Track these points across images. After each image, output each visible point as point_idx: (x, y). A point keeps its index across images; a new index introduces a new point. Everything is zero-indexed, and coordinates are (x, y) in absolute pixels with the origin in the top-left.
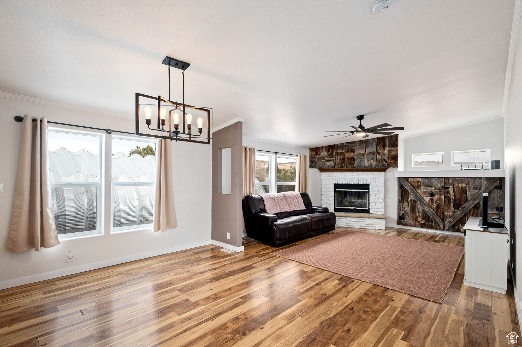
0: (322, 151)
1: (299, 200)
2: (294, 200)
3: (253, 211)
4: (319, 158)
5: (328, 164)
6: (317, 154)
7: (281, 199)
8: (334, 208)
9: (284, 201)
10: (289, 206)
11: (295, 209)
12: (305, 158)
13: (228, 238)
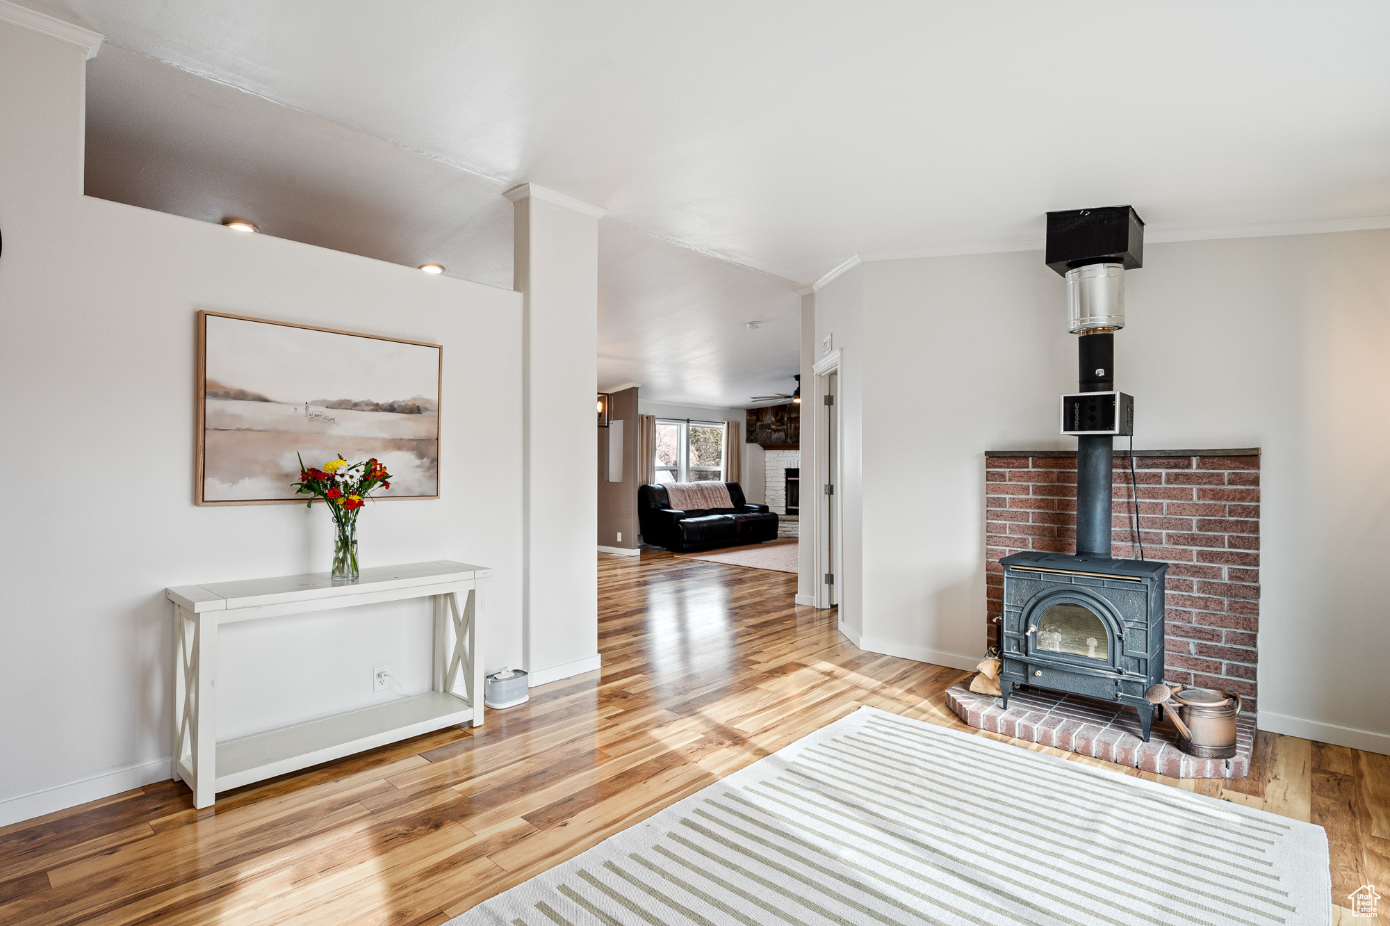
0: (766, 414)
1: (722, 494)
2: (714, 492)
3: (653, 507)
4: (761, 426)
5: (775, 436)
6: (758, 420)
7: (695, 492)
8: (785, 509)
9: (699, 495)
10: (707, 502)
11: (716, 507)
12: (737, 426)
13: (619, 539)
